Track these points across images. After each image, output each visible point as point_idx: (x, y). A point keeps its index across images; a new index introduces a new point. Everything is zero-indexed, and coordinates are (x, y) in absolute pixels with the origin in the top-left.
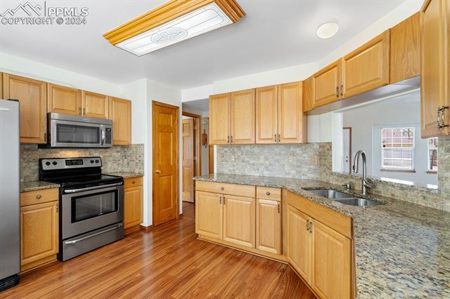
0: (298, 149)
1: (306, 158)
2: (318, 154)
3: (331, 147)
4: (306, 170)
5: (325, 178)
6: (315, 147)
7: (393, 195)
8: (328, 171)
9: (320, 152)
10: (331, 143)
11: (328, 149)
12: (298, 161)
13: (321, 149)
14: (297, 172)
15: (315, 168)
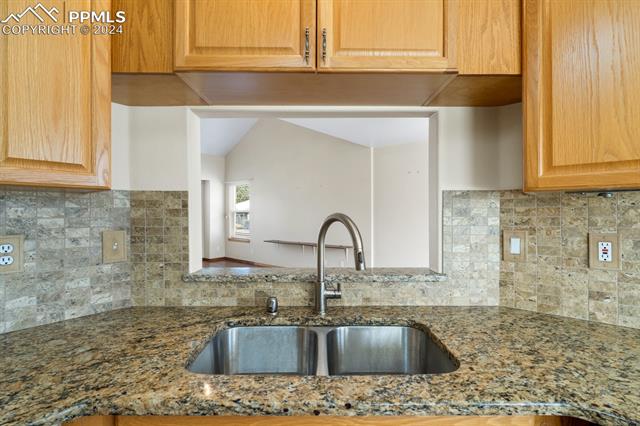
0: (50, 211)
1: (84, 243)
2: (128, 225)
3: (185, 205)
4: (85, 283)
5: (156, 296)
6: (118, 203)
7: (368, 300)
8: (171, 274)
9: (133, 221)
10: (185, 194)
11: (174, 212)
12: (45, 256)
13: (140, 212)
14: (42, 299)
15: (117, 270)
